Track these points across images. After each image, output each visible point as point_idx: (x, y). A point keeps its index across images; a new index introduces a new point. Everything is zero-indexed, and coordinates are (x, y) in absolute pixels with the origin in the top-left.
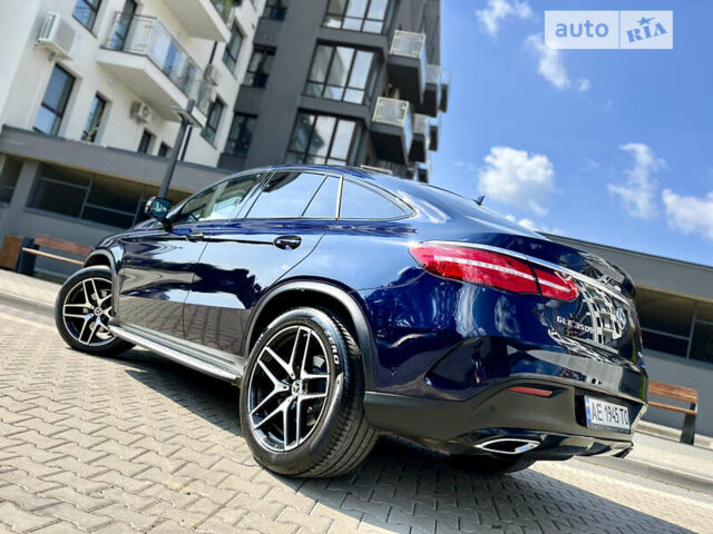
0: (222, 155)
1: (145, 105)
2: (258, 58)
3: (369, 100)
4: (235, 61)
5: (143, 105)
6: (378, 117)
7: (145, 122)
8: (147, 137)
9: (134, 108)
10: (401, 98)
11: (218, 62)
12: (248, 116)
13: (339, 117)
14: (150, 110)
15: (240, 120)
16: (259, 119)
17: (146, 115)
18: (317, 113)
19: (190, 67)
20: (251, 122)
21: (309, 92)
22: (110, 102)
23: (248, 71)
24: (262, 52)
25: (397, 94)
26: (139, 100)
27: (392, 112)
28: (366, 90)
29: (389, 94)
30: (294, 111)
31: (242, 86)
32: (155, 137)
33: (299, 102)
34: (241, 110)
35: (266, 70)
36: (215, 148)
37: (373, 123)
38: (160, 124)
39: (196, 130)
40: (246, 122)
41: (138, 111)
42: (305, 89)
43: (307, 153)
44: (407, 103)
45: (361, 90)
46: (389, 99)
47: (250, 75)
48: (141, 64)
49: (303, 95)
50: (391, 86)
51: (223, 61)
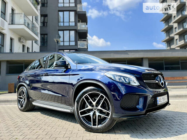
2: (43, 18)
3: (76, 25)
4: (37, 20)
5: (22, 38)
6: (79, 28)
8: (23, 46)
9: (20, 40)
10: (81, 22)
12: (44, 35)
13: (70, 30)
14: (24, 39)
15: (43, 36)
16: (48, 35)
17: (23, 41)
18: (63, 30)
19: (28, 24)
20: (46, 36)
21: (60, 25)
22: (14, 39)
23: (41, 22)
24: (43, 16)
26: (20, 37)
27: (81, 26)
28: (75, 22)
29: (79, 22)
30: (57, 30)
31: (40, 27)
32: (25, 46)
33: (58, 28)
34: (42, 33)
35: (46, 21)
36: (38, 45)
37: (78, 30)
38: (25, 42)
39: (34, 41)
40: (44, 36)
41: (21, 40)
42: (58, 24)
43: (64, 41)
44: (86, 23)
45: (74, 22)
46: (80, 23)
47: (41, 23)
48: (23, 27)
49: (58, 26)
50: (79, 19)
51: (35, 21)
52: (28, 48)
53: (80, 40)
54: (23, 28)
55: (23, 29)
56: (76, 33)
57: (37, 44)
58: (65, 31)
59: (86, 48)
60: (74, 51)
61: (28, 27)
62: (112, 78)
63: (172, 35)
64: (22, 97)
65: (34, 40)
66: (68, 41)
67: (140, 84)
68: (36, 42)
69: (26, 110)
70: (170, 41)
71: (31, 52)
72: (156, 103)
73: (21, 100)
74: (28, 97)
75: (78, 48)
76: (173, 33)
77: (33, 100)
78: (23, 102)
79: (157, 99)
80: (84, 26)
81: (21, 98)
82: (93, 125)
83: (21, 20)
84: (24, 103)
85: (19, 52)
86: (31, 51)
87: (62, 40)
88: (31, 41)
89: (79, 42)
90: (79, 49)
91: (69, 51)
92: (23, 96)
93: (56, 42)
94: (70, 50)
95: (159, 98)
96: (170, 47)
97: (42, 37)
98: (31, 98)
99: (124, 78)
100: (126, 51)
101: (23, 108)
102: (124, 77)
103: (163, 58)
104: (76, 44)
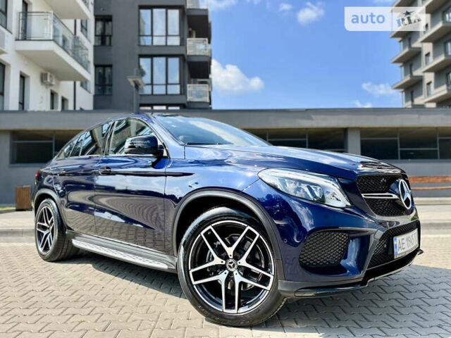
0: (95, 96)
1: (50, 73)
2: (100, 25)
3: (183, 43)
4: (86, 30)
5: (49, 74)
6: (190, 52)
7: (51, 85)
8: (53, 94)
9: (43, 78)
10: (197, 37)
11: (79, 33)
12: (104, 66)
13: (167, 56)
15: (101, 70)
16: (114, 67)
17: (52, 81)
18: (151, 56)
19: (64, 40)
20: (108, 70)
21: (142, 43)
22: (28, 77)
23: (96, 35)
24: (102, 20)
25: (194, 34)
26: (44, 72)
27: (196, 47)
28: (180, 35)
29: (190, 35)
30: (137, 56)
31: (95, 46)
32: (57, 94)
33: (138, 51)
34: (99, 63)
35: (108, 32)
36: (90, 92)
37: (188, 56)
38: (58, 84)
39: (78, 83)
40: (104, 71)
41: (47, 79)
42: (139, 42)
43: (152, 84)
44: (207, 39)
45: (177, 36)
46: (194, 39)
47: (97, 37)
48: (51, 46)
49: (139, 45)
50: (191, 29)
51: (82, 31)
52: (64, 100)
53: (192, 80)
54: (51, 49)
55: (52, 53)
56: (182, 63)
57: (86, 89)
58: (155, 59)
59: (208, 101)
60: (178, 108)
61: (63, 48)
62: (279, 187)
63: (417, 73)
64: (45, 224)
65: (78, 80)
66: (162, 85)
67: (350, 202)
68: (84, 84)
69: (56, 258)
70: (412, 88)
71: (71, 111)
72: (390, 253)
73: (45, 233)
74: (62, 227)
75: (188, 100)
76: (419, 66)
77: (75, 235)
78: (48, 238)
79: (395, 243)
80: (202, 47)
81: (45, 228)
82: (227, 308)
83: (45, 29)
84: (53, 241)
85: (42, 109)
86: (71, 107)
87: (149, 82)
88: (72, 83)
89: (190, 88)
90: (190, 102)
91: (164, 108)
92: (49, 222)
93: (133, 85)
94: (168, 105)
95: (398, 240)
96: (413, 101)
97: (100, 73)
98: (70, 229)
99: (308, 187)
100: (307, 110)
101: (49, 252)
102: (309, 184)
103: (397, 128)
104: (183, 92)
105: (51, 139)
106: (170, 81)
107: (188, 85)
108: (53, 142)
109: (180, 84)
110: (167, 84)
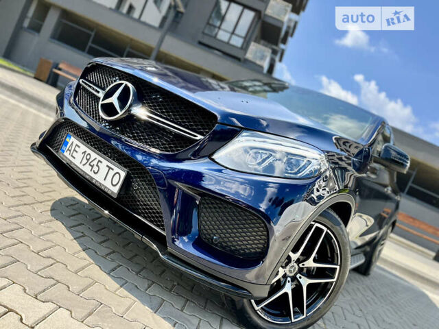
0: (164, 18)
6: (269, 12)
13: (245, 7)
36: (160, 12)
37: (265, 15)
43: (219, 28)
44: (290, 5)
52: (131, 8)
53: (262, 42)
56: (256, 19)
57: (158, 8)
58: (233, 5)
66: (229, 32)
68: (158, 1)
75: (246, 57)
86: (136, 15)
89: (253, 46)
90: (247, 60)
104: (245, 48)
105: (92, 31)
106: (237, 32)
107: (252, 43)
108: (93, 34)
109: (245, 38)
110: (233, 33)
